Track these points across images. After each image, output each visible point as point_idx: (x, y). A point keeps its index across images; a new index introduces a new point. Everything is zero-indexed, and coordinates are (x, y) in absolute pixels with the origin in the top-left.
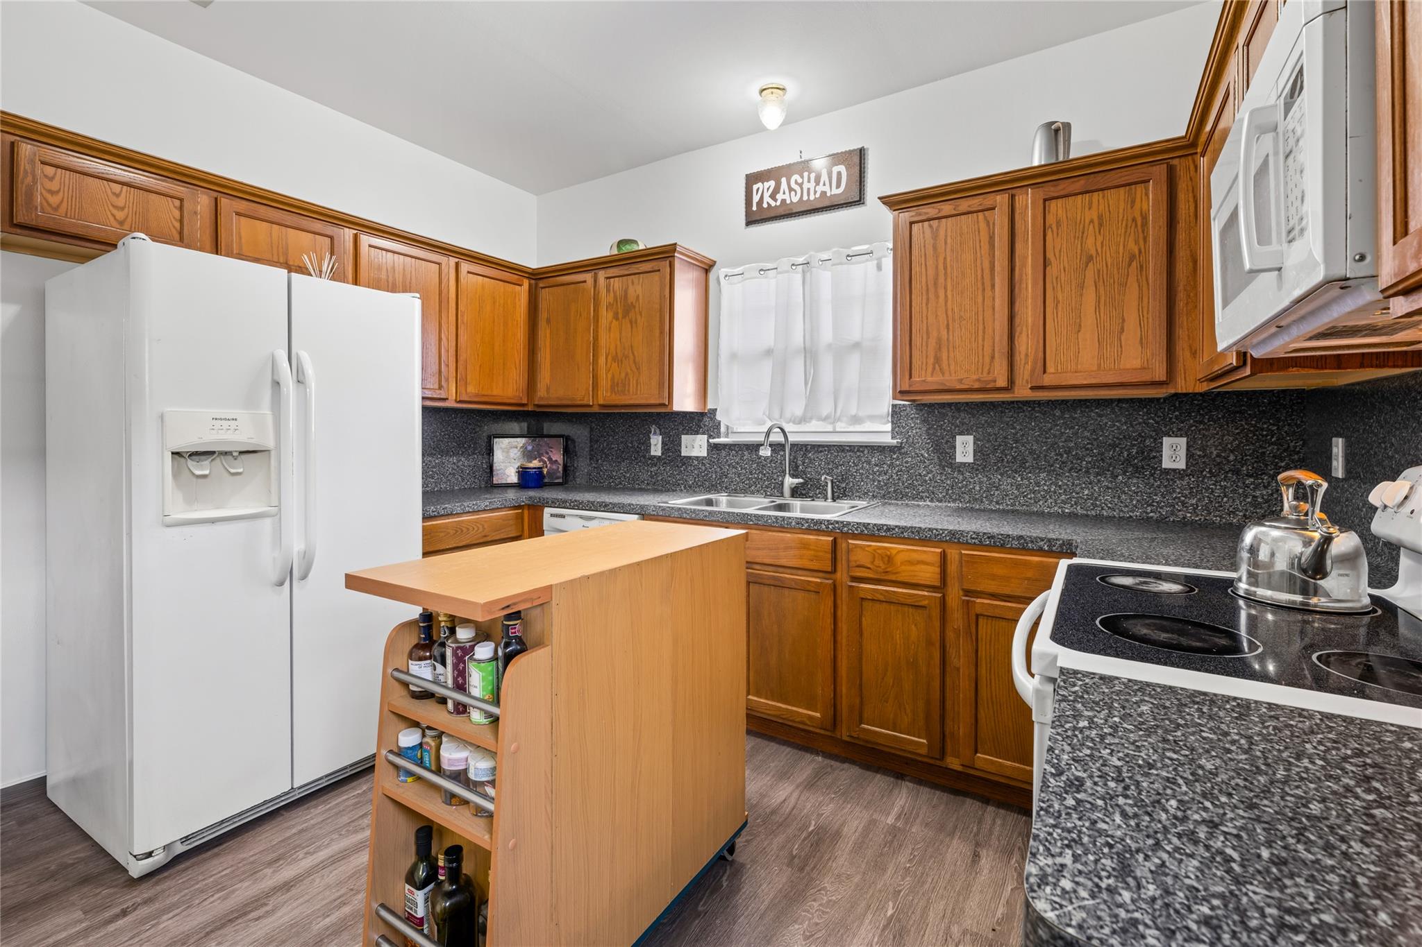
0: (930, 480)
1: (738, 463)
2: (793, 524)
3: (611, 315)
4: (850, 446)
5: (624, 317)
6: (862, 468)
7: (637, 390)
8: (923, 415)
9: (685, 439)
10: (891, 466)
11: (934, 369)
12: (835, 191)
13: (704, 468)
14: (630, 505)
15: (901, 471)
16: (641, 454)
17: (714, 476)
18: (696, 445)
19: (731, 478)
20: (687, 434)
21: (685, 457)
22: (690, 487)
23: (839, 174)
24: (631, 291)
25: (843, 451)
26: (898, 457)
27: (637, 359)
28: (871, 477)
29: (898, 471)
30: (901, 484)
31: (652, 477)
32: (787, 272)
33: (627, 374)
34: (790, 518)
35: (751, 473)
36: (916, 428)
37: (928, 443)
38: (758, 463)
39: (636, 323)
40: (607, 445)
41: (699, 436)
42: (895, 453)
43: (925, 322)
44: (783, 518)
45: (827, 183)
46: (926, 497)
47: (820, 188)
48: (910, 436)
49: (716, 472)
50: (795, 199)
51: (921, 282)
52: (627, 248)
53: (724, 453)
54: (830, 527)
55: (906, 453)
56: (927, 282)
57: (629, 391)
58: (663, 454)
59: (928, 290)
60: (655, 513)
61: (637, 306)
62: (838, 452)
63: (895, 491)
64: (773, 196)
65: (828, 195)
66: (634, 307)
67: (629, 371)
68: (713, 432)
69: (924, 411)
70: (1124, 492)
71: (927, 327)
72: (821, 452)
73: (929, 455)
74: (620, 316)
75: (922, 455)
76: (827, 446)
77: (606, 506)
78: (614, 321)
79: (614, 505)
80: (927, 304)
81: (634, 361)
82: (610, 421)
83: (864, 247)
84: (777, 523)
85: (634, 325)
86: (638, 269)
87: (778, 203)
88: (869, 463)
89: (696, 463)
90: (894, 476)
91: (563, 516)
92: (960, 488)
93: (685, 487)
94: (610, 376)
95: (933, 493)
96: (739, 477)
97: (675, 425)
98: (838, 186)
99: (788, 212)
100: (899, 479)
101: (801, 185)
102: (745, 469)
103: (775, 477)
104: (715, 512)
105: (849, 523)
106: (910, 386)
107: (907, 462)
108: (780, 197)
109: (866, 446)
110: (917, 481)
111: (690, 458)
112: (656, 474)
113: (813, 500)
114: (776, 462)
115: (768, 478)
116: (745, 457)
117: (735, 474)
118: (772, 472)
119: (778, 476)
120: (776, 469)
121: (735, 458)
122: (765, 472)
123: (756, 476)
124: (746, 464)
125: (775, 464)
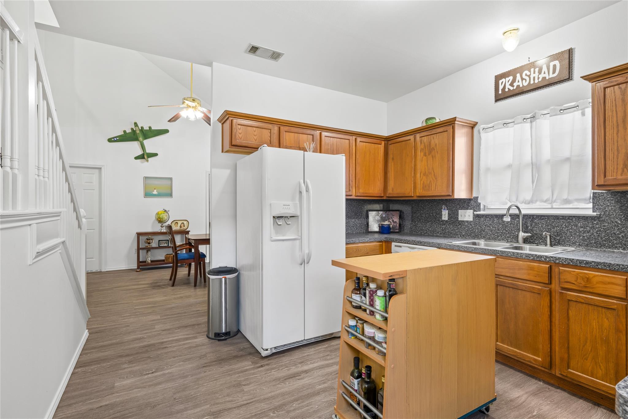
1: (491, 225)
2: (524, 256)
3: (422, 154)
5: (429, 154)
6: (571, 229)
7: (435, 188)
8: (617, 198)
9: (460, 212)
10: (593, 228)
12: (552, 76)
13: (471, 227)
14: (433, 243)
15: (600, 231)
16: (437, 219)
17: (477, 231)
18: (467, 215)
19: (487, 232)
20: (461, 209)
21: (460, 221)
22: (464, 236)
23: (555, 66)
24: (433, 142)
26: (597, 223)
27: (436, 174)
29: (598, 231)
30: (600, 239)
31: (443, 230)
32: (521, 123)
33: (430, 181)
34: (522, 253)
35: (498, 230)
36: (611, 206)
37: (621, 215)
38: (503, 225)
39: (435, 157)
40: (420, 215)
41: (468, 211)
42: (595, 221)
43: (616, 144)
44: (518, 253)
45: (547, 72)
46: (619, 247)
47: (541, 76)
48: (607, 211)
49: (478, 229)
50: (525, 84)
51: (612, 122)
52: (430, 122)
53: (482, 219)
54: (547, 259)
55: (604, 221)
56: (617, 120)
57: (431, 189)
58: (448, 219)
59: (618, 125)
60: (445, 247)
61: (436, 149)
62: (554, 219)
63: (595, 243)
64: (512, 85)
65: (547, 78)
66: (434, 149)
67: (432, 180)
68: (476, 208)
69: (617, 196)
71: (618, 147)
72: (543, 219)
73: (622, 222)
74: (427, 154)
75: (616, 222)
76: (547, 216)
77: (421, 243)
78: (424, 157)
79: (425, 242)
80: (617, 134)
81: (434, 175)
82: (422, 203)
83: (573, 104)
84: (514, 255)
85: (434, 158)
86: (436, 131)
87: (515, 88)
89: (466, 224)
90: (595, 234)
91: (400, 247)
93: (461, 236)
94: (422, 182)
95: (625, 245)
96: (491, 232)
97: (455, 205)
98: (554, 72)
99: (521, 91)
100: (598, 236)
101: (529, 76)
102: (495, 227)
103: (513, 232)
104: (478, 248)
105: (560, 258)
106: (604, 182)
107: (605, 226)
108: (515, 84)
110: (612, 237)
111: (463, 221)
112: (445, 229)
113: (538, 245)
114: (514, 224)
115: (509, 232)
116: (495, 222)
117: (489, 230)
118: (512, 230)
119: (515, 232)
120: (514, 228)
121: (489, 222)
122: (507, 229)
123: (501, 231)
124: (496, 225)
125: (513, 225)
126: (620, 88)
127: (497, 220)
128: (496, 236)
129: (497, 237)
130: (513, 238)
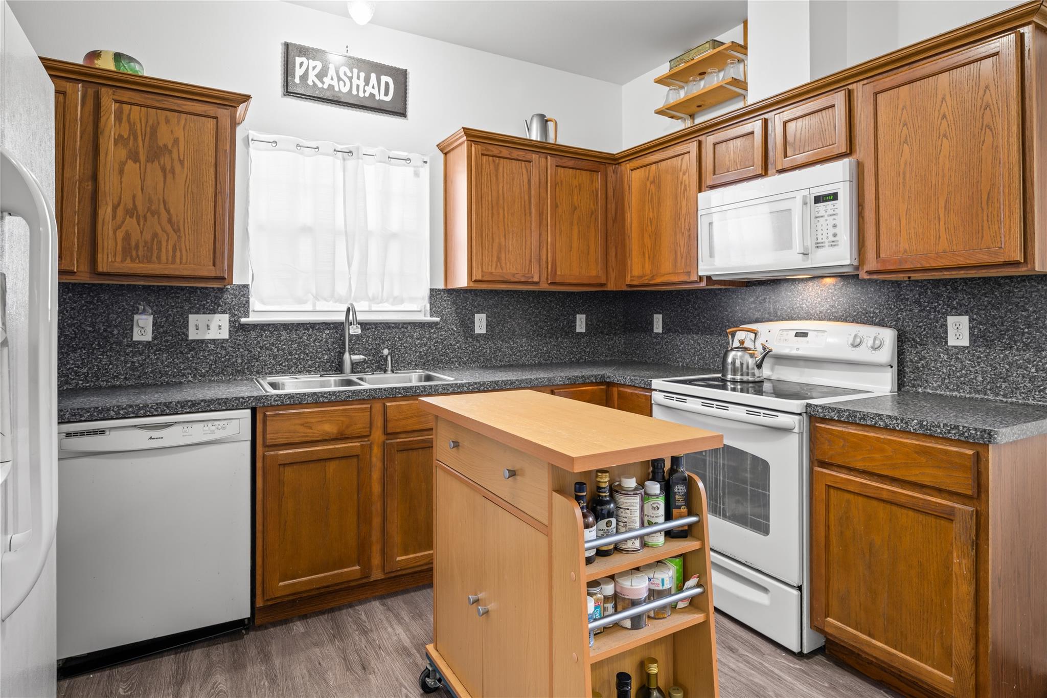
0: (458, 348)
1: (273, 344)
3: (123, 153)
4: (395, 323)
5: (150, 160)
8: (453, 298)
9: (193, 319)
10: (430, 339)
11: (497, 265)
12: (383, 97)
15: (437, 342)
17: (240, 361)
18: (214, 326)
19: (264, 361)
20: (197, 313)
21: (193, 341)
23: (387, 84)
24: (163, 130)
25: (389, 328)
26: (435, 331)
27: (174, 219)
28: (414, 349)
29: (435, 343)
30: (437, 353)
32: (328, 155)
33: (155, 235)
35: (290, 354)
36: (448, 309)
37: (457, 320)
38: (299, 343)
39: (173, 173)
41: (217, 316)
42: (432, 328)
43: (491, 230)
45: (376, 86)
47: (369, 89)
48: (444, 314)
49: (242, 356)
50: (345, 90)
51: (488, 201)
53: (253, 334)
55: (441, 328)
56: (492, 201)
57: (159, 258)
58: (154, 338)
59: (492, 207)
61: (175, 151)
62: (384, 329)
64: (321, 76)
65: (377, 98)
66: (170, 152)
67: (159, 231)
68: (238, 310)
69: (453, 295)
70: (561, 348)
71: (492, 234)
72: (368, 329)
73: (457, 329)
74: (142, 157)
75: (452, 329)
78: (130, 163)
80: (492, 217)
81: (170, 221)
85: (169, 176)
86: (179, 105)
87: (326, 86)
88: (412, 337)
89: (212, 347)
90: (432, 347)
91: (102, 432)
92: (478, 353)
94: (120, 235)
95: (460, 358)
98: (386, 94)
99: (336, 99)
100: (436, 349)
101: (350, 79)
106: (482, 276)
107: (441, 335)
108: (327, 80)
109: (409, 323)
110: (449, 350)
111: (202, 341)
113: (373, 374)
114: (322, 340)
115: (311, 357)
116: (282, 338)
117: (270, 356)
118: (317, 351)
119: (323, 355)
120: (320, 348)
121: (269, 339)
122: (307, 352)
123: (297, 356)
124: (284, 345)
125: (319, 342)
126: (494, 161)
127: (287, 333)
128: (285, 366)
129: (286, 368)
130: (319, 367)
